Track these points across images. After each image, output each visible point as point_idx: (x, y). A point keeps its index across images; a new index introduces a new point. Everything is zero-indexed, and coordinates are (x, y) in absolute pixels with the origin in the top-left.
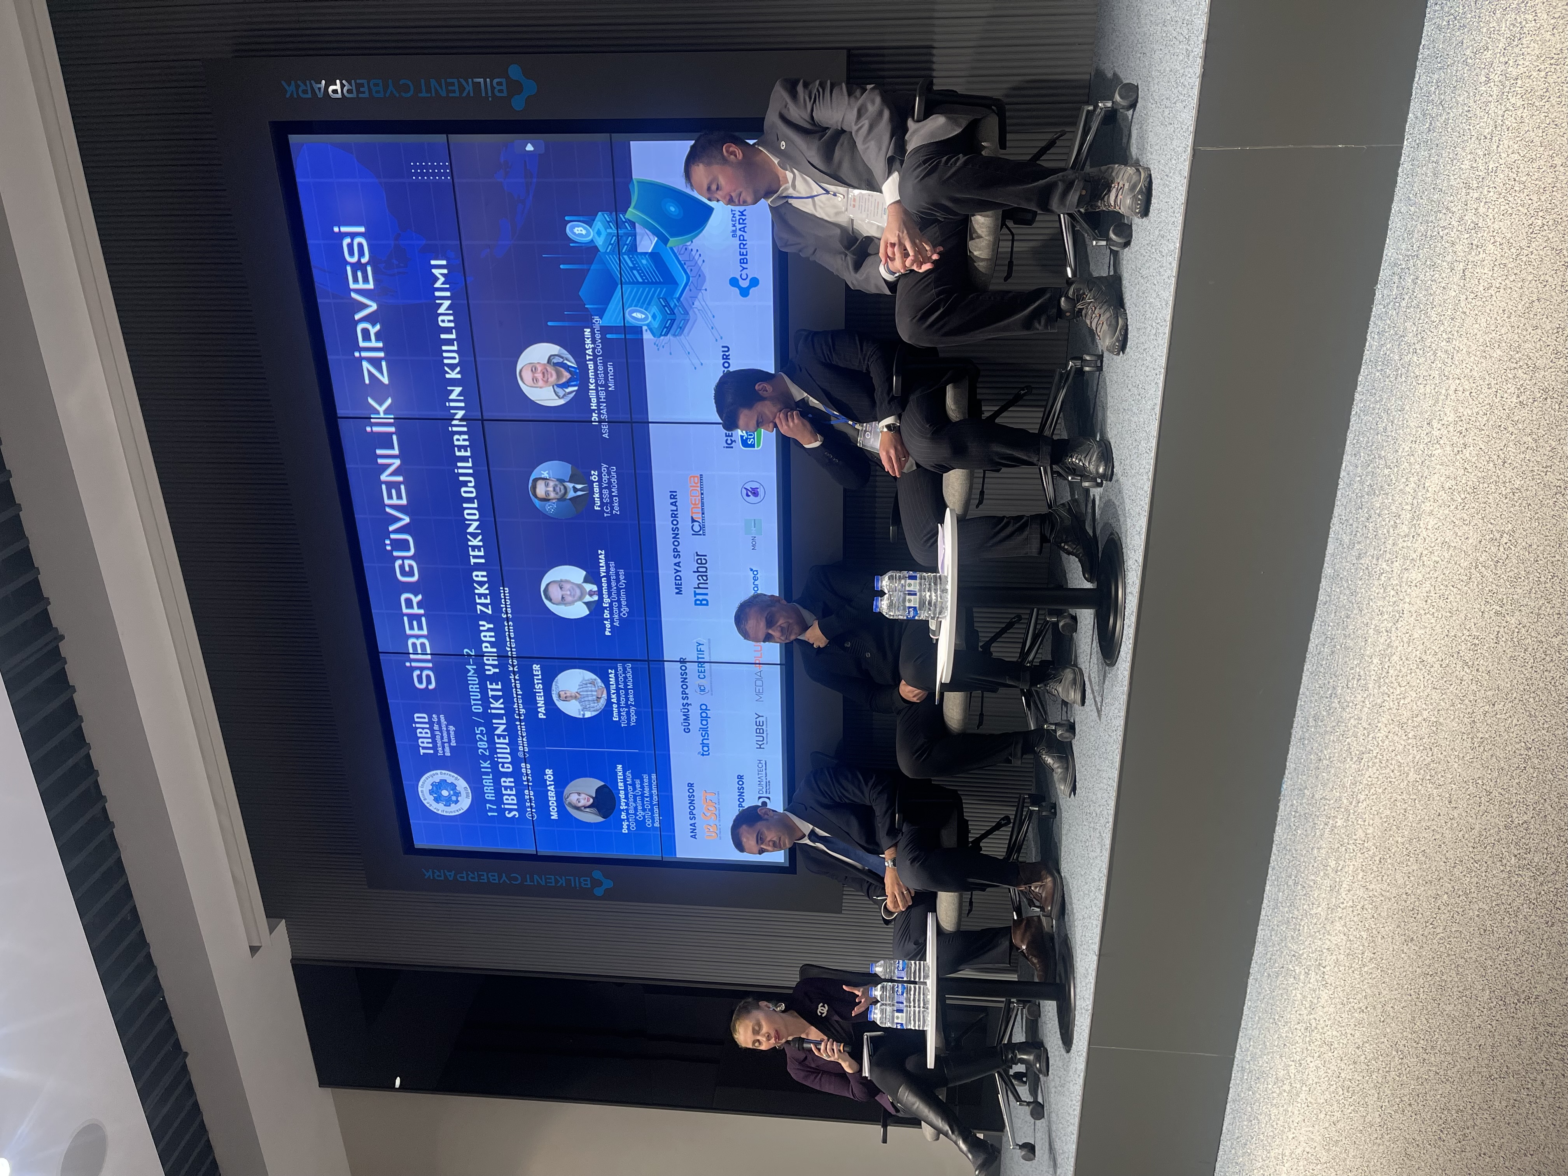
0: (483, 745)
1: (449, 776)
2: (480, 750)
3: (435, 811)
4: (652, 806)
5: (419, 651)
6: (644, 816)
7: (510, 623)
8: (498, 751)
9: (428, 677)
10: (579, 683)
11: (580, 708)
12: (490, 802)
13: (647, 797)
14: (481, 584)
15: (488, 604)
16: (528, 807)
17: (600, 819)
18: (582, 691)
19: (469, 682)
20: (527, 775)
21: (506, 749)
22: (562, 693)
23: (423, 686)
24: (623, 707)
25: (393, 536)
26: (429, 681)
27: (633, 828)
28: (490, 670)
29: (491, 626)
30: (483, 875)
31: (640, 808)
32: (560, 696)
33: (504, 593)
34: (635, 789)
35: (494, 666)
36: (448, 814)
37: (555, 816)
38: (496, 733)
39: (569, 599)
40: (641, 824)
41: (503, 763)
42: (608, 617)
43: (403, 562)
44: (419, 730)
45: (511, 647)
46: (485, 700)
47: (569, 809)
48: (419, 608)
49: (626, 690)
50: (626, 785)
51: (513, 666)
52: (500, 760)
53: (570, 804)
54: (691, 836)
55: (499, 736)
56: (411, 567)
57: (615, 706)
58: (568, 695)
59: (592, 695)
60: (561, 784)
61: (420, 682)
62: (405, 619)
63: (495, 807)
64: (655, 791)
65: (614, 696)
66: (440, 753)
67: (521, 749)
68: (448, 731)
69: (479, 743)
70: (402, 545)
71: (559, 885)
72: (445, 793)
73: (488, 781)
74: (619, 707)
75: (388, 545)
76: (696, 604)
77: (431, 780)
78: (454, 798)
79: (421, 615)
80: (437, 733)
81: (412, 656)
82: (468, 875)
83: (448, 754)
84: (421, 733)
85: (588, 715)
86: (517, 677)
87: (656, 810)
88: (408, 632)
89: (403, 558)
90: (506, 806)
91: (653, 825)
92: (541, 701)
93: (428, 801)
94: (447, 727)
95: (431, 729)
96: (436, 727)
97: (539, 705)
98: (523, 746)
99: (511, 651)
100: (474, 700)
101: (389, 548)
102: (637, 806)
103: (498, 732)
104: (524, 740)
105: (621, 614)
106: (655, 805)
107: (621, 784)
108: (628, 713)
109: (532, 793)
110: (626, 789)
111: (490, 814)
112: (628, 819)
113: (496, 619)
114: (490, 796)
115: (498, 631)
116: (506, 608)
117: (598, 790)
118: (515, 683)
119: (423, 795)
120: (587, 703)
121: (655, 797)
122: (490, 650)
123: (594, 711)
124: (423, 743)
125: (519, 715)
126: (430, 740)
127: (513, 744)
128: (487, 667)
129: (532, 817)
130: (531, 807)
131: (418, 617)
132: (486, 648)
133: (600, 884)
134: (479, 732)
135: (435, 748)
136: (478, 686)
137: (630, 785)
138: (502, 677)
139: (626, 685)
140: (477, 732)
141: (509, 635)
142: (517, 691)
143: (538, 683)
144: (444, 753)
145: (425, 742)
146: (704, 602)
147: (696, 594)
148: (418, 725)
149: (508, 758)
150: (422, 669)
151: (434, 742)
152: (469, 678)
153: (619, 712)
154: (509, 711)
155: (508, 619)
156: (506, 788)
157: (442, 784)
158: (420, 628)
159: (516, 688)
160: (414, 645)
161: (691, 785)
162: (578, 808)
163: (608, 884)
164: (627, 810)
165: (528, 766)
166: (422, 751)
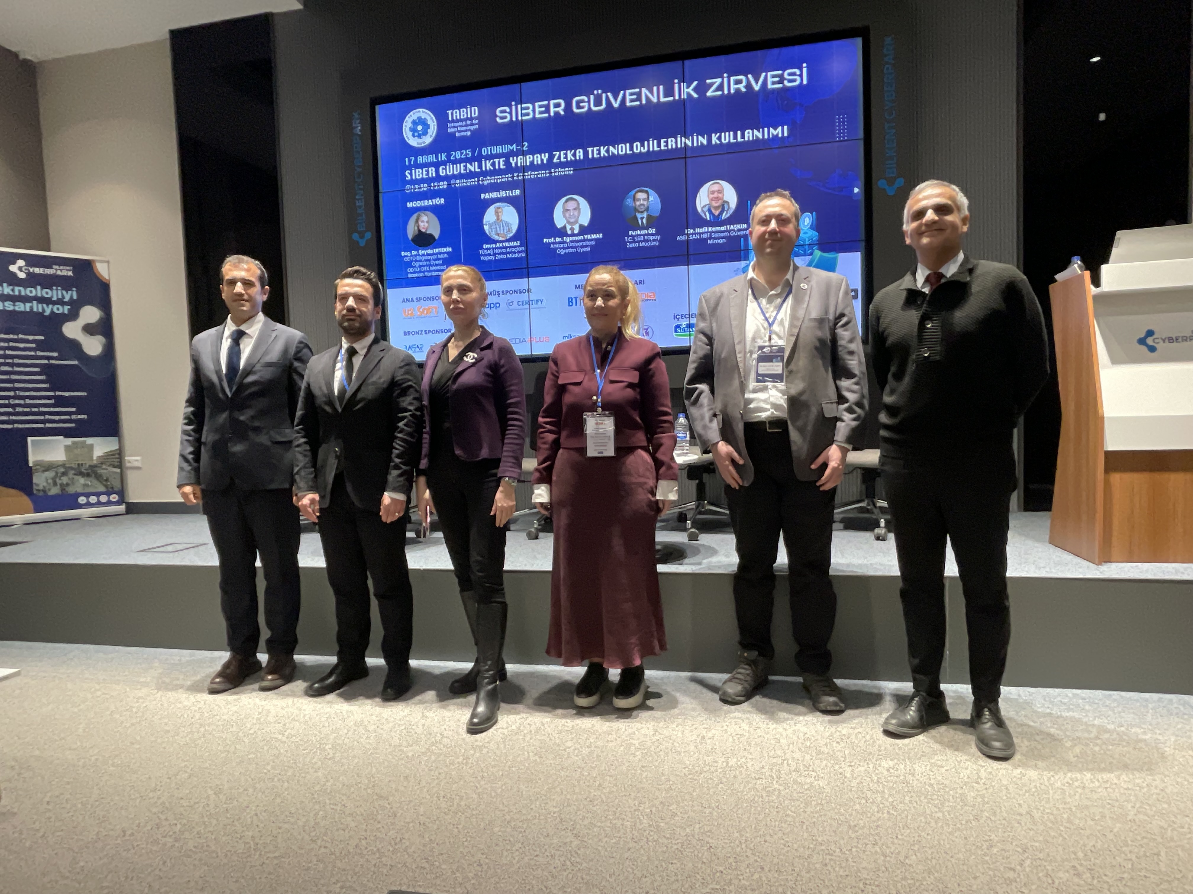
0: (458, 155)
1: (432, 131)
2: (454, 153)
3: (406, 120)
4: (424, 272)
5: (523, 112)
6: (415, 267)
7: (548, 175)
8: (455, 166)
9: (505, 117)
10: (508, 221)
11: (490, 222)
12: (416, 160)
13: (429, 269)
14: (574, 155)
15: (560, 159)
16: (414, 187)
17: (410, 236)
18: (503, 224)
19: (504, 146)
20: (439, 186)
21: (457, 172)
22: (500, 210)
23: (498, 113)
24: (493, 251)
25: (604, 95)
26: (502, 118)
27: (406, 260)
28: (513, 160)
29: (545, 162)
31: (421, 264)
32: (498, 208)
33: (569, 171)
34: (435, 260)
35: (516, 163)
36: (404, 130)
37: (410, 205)
39: (567, 215)
40: (409, 264)
41: (446, 169)
42: (557, 241)
43: (586, 102)
44: (465, 110)
45: (530, 175)
46: (491, 157)
47: (415, 215)
48: (554, 112)
49: (506, 253)
50: (436, 254)
51: (517, 176)
52: (448, 167)
53: (419, 216)
54: (404, 299)
55: (465, 166)
56: (583, 107)
57: (494, 246)
58: (499, 214)
59: (500, 230)
60: (434, 209)
61: (502, 112)
62: (546, 103)
63: (412, 163)
64: (434, 274)
65: (501, 245)
66: (449, 125)
67: (458, 181)
68: (466, 131)
69: (459, 152)
70: (598, 103)
71: (357, 208)
72: (420, 128)
73: (432, 158)
74: (493, 249)
75: (598, 92)
77: (428, 118)
78: (416, 134)
79: (549, 114)
80: (464, 123)
81: (519, 106)
82: (359, 144)
83: (449, 130)
85: (486, 228)
86: (509, 179)
87: (421, 275)
88: (537, 104)
89: (589, 102)
90: (413, 171)
91: (409, 273)
92: (494, 195)
93: (413, 115)
94: (470, 130)
95: (467, 119)
96: (469, 122)
97: (490, 194)
98: (460, 183)
99: (528, 175)
100: (491, 149)
101: (595, 92)
102: (422, 262)
103: (468, 165)
104: (465, 184)
105: (559, 250)
106: (424, 275)
108: (489, 255)
109: (425, 189)
110: (434, 254)
111: (407, 159)
112: (412, 256)
113: (550, 165)
114: (420, 160)
115: (542, 167)
116: (558, 172)
117: (431, 235)
118: (505, 178)
119: (416, 112)
120: (494, 227)
121: (429, 274)
122: (528, 160)
123: (489, 232)
126: (458, 118)
127: (460, 176)
128: (515, 158)
129: (407, 190)
130: (415, 189)
131: (548, 110)
132: (529, 158)
133: (362, 237)
134: (467, 152)
135: (453, 121)
136: (501, 152)
137: (437, 257)
138: (509, 169)
139: (509, 253)
141: (539, 174)
142: (499, 179)
143: (506, 193)
144: (450, 127)
145: (457, 114)
148: (469, 109)
149: (450, 172)
150: (511, 113)
151: (458, 121)
152: (506, 146)
153: (490, 249)
154: (485, 174)
155: (550, 173)
156: (427, 171)
157: (426, 127)
158: (541, 113)
159: (502, 178)
160: (528, 108)
162: (417, 221)
163: (362, 243)
164: (419, 255)
165: (445, 187)
166: (450, 112)
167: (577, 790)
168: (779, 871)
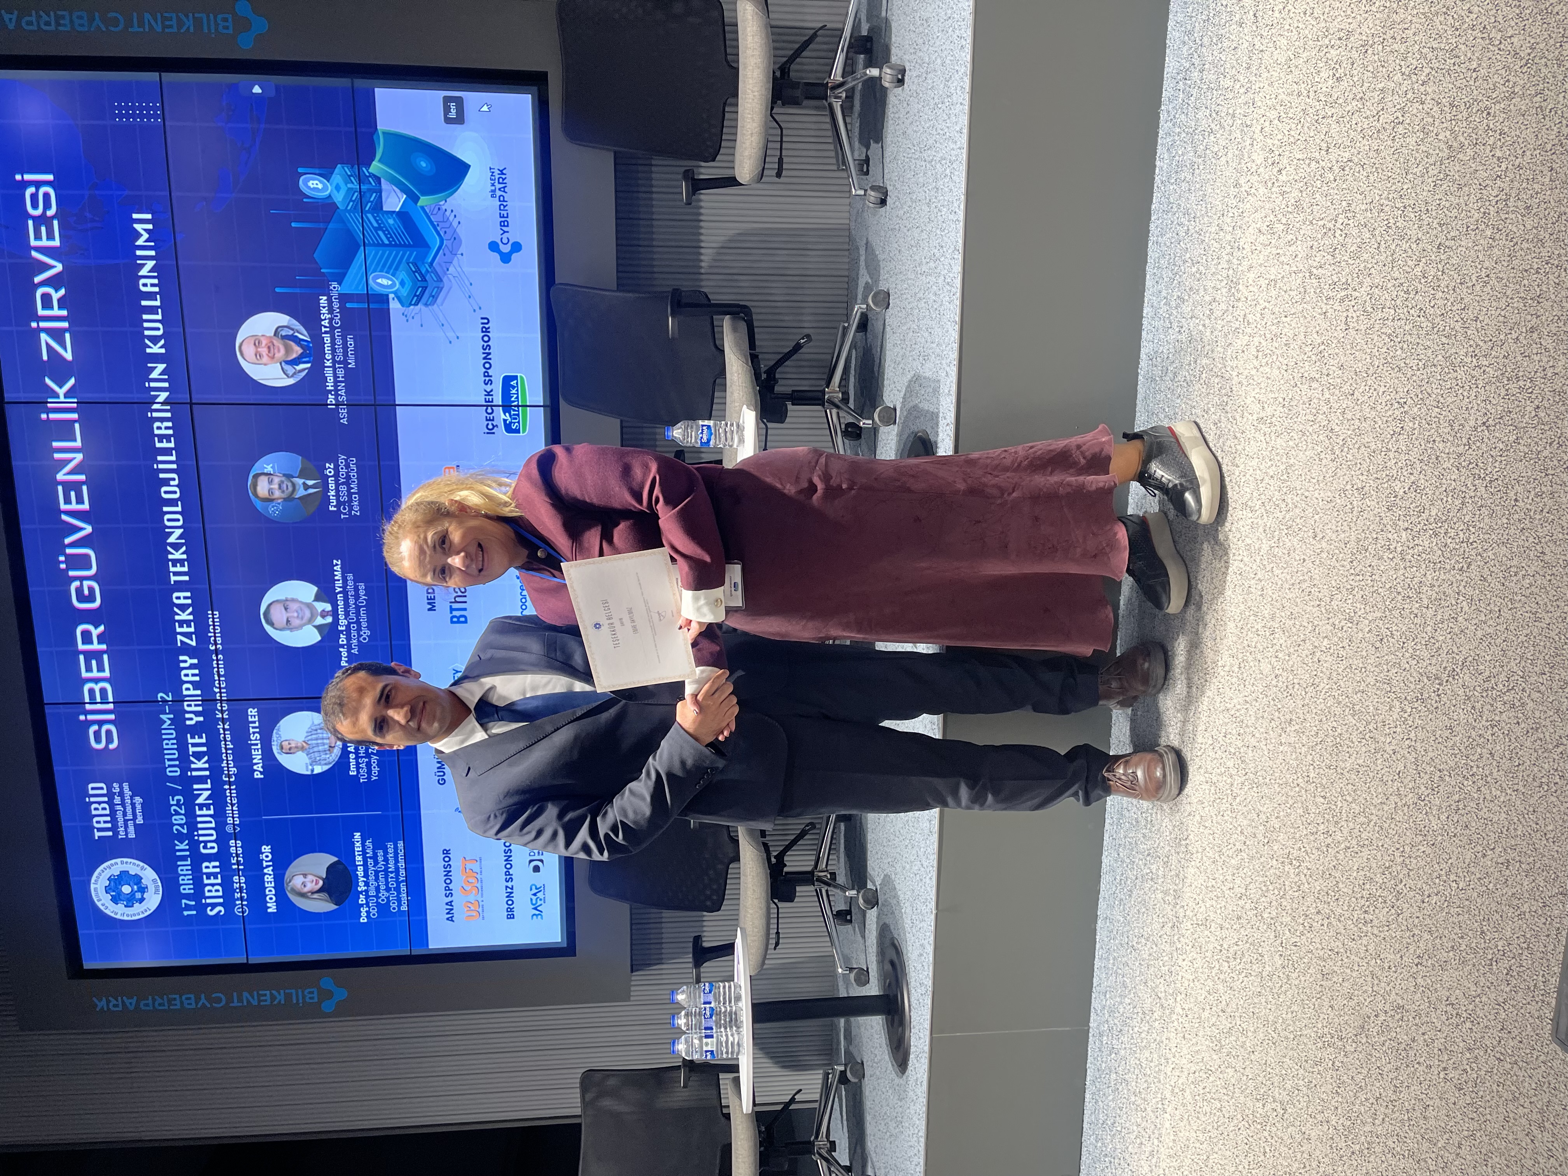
0: (179, 820)
1: (133, 866)
2: (175, 828)
3: (113, 915)
4: (398, 883)
5: (98, 700)
6: (388, 898)
7: (220, 656)
8: (200, 826)
9: (109, 732)
10: (306, 729)
11: (308, 761)
12: (187, 897)
13: (392, 872)
14: (183, 608)
15: (191, 633)
16: (238, 899)
17: (332, 907)
18: (311, 740)
19: (164, 737)
20: (237, 855)
21: (211, 822)
22: (285, 744)
23: (102, 746)
24: (362, 757)
25: (68, 551)
26: (109, 739)
27: (374, 915)
28: (191, 719)
29: (195, 661)
30: (175, 999)
31: (383, 887)
32: (282, 748)
33: (213, 618)
34: (376, 863)
35: (197, 714)
36: (129, 918)
37: (272, 908)
38: (197, 802)
39: (296, 622)
40: (383, 909)
41: (206, 842)
42: (345, 642)
43: (82, 585)
44: (93, 806)
45: (220, 687)
46: (184, 760)
47: (292, 897)
48: (99, 643)
50: (365, 859)
51: (222, 712)
52: (201, 839)
53: (293, 891)
54: (448, 919)
55: (201, 807)
56: (91, 589)
57: (352, 756)
58: (293, 745)
59: (324, 744)
60: (281, 865)
61: (98, 740)
62: (82, 657)
63: (193, 903)
64: (402, 864)
66: (122, 835)
67: (230, 820)
68: (133, 805)
69: (174, 817)
70: (82, 562)
71: (275, 1003)
72: (126, 889)
73: (184, 869)
74: (357, 758)
75: (62, 562)
76: (452, 622)
77: (108, 874)
78: (138, 895)
79: (103, 652)
80: (119, 807)
81: (88, 707)
82: (154, 1000)
83: (132, 835)
84: (96, 809)
85: (318, 770)
86: (227, 727)
87: (403, 888)
88: (85, 674)
89: (82, 579)
90: (208, 901)
91: (399, 908)
92: (257, 756)
93: (103, 901)
94: (132, 799)
95: (110, 803)
96: (117, 800)
97: (255, 761)
98: (233, 816)
99: (221, 693)
100: (169, 760)
101: (63, 566)
102: (379, 886)
103: (200, 800)
104: (235, 808)
105: (361, 639)
106: (403, 881)
107: (359, 858)
108: (369, 765)
109: (243, 880)
110: (365, 865)
111: (186, 913)
112: (367, 904)
113: (201, 653)
114: (187, 888)
115: (204, 668)
116: (215, 637)
117: (331, 869)
118: (225, 734)
119: (97, 895)
120: (316, 754)
121: (402, 872)
122: (192, 692)
123: (326, 764)
124: (98, 822)
125: (229, 776)
126: (108, 819)
127: (220, 816)
128: (187, 716)
129: (243, 913)
130: (242, 899)
131: (98, 655)
132: (188, 690)
133: (329, 995)
134: (175, 802)
135: (114, 829)
136: (175, 741)
137: (370, 858)
138: (207, 727)
140: (172, 803)
141: (218, 672)
142: (227, 745)
143: (254, 733)
144: (126, 834)
145: (100, 822)
146: (462, 619)
147: (452, 610)
148: (92, 799)
149: (212, 835)
150: (101, 723)
151: (114, 821)
152: (163, 732)
153: (358, 764)
154: (215, 772)
155: (217, 652)
156: (209, 876)
157: (123, 877)
158: (101, 669)
159: (225, 740)
160: (91, 692)
161: (446, 852)
162: (303, 895)
163: (341, 994)
164: (366, 891)
165: (239, 843)
166: (97, 834)
167: (1357, 662)
168: (1538, 299)
